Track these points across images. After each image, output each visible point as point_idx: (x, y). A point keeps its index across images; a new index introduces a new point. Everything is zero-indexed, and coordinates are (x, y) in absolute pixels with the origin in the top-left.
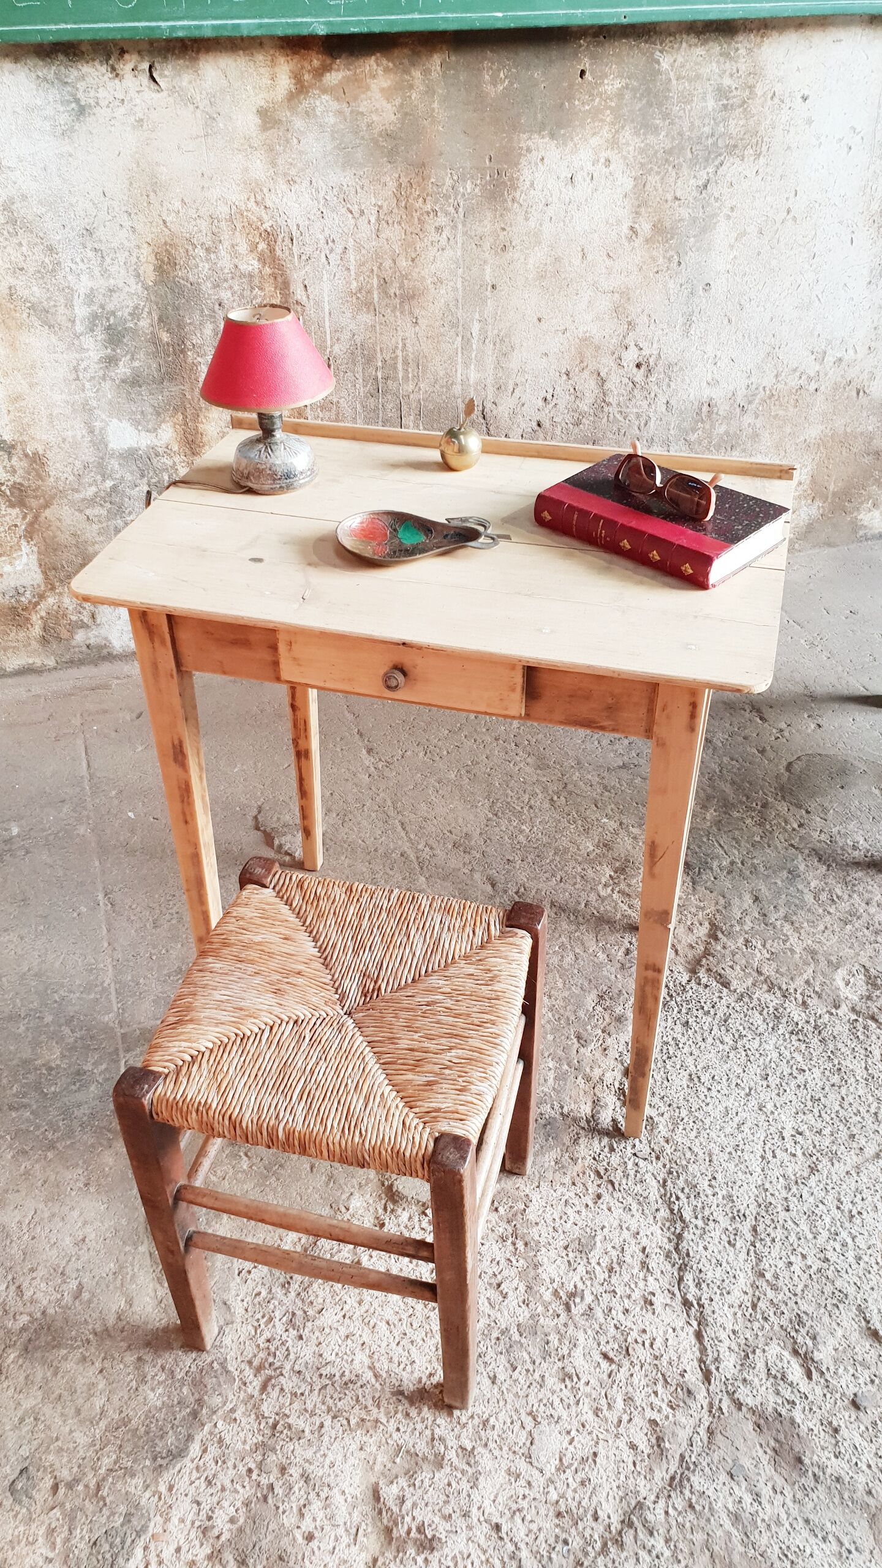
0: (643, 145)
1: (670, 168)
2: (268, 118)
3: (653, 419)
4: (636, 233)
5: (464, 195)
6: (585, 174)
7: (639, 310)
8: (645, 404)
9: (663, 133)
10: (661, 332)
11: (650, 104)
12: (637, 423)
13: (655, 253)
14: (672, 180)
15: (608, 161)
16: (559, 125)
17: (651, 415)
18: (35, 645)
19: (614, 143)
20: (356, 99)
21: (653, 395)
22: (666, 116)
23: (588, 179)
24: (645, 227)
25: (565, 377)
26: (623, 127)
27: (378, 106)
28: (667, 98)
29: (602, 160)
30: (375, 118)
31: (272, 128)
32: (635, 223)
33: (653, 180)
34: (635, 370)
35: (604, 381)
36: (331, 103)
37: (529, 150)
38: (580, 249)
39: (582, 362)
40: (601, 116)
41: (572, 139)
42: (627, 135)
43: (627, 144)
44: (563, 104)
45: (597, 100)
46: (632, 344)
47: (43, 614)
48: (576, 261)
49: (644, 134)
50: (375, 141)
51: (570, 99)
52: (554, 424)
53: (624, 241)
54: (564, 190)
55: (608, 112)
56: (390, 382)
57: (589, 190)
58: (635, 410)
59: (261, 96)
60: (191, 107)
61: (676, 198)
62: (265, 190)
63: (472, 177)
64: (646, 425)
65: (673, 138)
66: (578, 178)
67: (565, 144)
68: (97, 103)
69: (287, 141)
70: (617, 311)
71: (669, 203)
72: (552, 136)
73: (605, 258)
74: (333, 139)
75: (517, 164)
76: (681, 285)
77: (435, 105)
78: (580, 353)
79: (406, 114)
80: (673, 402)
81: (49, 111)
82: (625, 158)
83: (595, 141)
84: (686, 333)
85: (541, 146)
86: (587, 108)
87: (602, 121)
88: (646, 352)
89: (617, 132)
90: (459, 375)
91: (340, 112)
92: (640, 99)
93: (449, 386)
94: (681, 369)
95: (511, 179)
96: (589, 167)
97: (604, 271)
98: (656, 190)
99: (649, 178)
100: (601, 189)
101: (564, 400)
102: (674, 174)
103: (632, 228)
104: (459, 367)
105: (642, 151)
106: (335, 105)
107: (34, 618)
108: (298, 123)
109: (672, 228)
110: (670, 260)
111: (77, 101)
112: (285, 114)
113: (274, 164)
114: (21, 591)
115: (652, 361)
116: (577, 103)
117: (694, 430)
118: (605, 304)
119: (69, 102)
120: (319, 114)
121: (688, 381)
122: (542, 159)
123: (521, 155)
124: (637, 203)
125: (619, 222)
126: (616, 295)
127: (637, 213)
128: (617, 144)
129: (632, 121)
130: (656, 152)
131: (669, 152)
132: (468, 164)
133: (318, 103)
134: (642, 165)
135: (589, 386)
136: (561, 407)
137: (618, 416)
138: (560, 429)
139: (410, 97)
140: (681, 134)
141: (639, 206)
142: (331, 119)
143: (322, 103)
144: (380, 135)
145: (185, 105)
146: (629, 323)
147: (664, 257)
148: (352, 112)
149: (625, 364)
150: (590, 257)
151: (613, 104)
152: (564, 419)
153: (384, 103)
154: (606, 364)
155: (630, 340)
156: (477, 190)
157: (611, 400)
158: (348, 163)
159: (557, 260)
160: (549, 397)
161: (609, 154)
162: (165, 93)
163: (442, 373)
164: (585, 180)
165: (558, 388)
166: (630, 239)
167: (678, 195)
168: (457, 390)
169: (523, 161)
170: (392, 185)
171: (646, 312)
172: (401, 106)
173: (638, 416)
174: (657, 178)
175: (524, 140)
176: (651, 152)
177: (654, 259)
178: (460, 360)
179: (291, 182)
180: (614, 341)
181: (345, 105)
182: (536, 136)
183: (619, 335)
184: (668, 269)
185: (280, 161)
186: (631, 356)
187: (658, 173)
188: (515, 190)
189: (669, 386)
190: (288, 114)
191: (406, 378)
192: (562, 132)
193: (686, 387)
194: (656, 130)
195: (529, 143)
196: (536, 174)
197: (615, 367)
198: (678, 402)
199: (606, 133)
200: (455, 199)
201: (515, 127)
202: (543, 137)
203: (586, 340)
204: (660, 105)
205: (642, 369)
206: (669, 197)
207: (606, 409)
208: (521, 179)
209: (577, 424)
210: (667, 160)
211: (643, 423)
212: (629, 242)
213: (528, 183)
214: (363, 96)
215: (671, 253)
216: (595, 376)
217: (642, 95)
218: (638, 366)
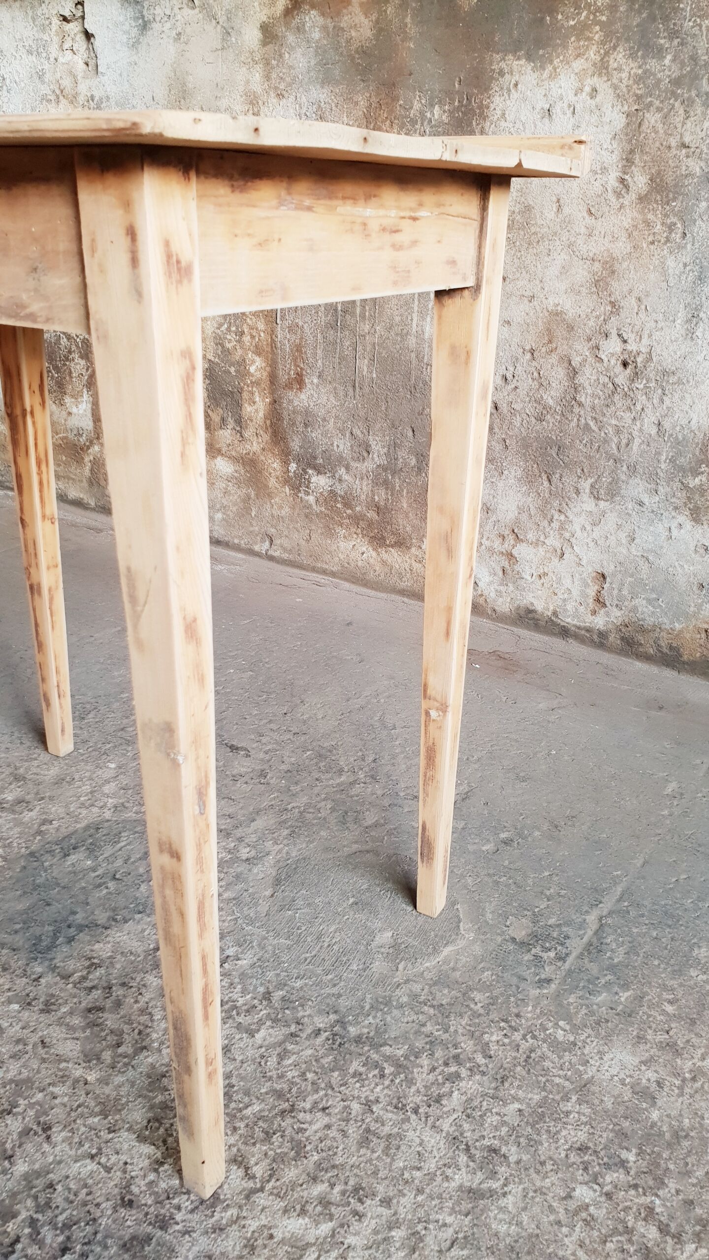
0: (640, 71)
1: (677, 104)
2: (268, 33)
3: (637, 441)
4: (627, 187)
5: (430, 120)
6: (565, 105)
7: (625, 289)
8: (628, 417)
9: (669, 57)
10: (653, 324)
11: (652, 18)
12: (616, 440)
13: (650, 216)
14: (678, 120)
15: (595, 90)
16: (540, 43)
17: (635, 433)
18: (85, 484)
19: (602, 68)
20: (338, 14)
21: (639, 407)
22: (673, 34)
23: (569, 113)
24: (640, 181)
25: (528, 356)
26: (615, 48)
27: (357, 21)
28: (676, 10)
29: (587, 89)
30: (353, 34)
31: (270, 42)
32: (625, 173)
33: (652, 118)
34: (619, 368)
35: (575, 373)
36: (318, 18)
37: (501, 73)
38: (554, 199)
39: (550, 342)
40: (588, 34)
41: (551, 62)
42: (619, 57)
43: (619, 69)
44: (542, 19)
45: (584, 14)
46: (614, 332)
47: (92, 458)
48: (550, 214)
49: (643, 57)
50: (353, 59)
51: (552, 12)
52: (513, 412)
53: (611, 196)
54: (539, 124)
55: (598, 28)
56: (348, 317)
57: (570, 126)
58: (614, 422)
59: (264, 12)
60: (214, 21)
61: (684, 146)
62: (260, 102)
63: (440, 102)
64: (627, 445)
65: (683, 64)
66: (556, 110)
67: (543, 68)
68: (154, 19)
69: (281, 56)
70: (599, 284)
71: (674, 151)
72: (529, 58)
73: (585, 214)
74: (317, 54)
75: (487, 89)
76: (685, 265)
77: (408, 20)
78: (549, 330)
79: (381, 29)
80: (667, 424)
81: (126, 27)
82: (615, 87)
83: (578, 65)
84: (690, 334)
85: (515, 68)
86: (572, 23)
87: (589, 39)
88: (632, 347)
89: (607, 53)
90: (414, 326)
91: (324, 28)
92: (639, 12)
93: (404, 336)
94: (679, 382)
95: (481, 107)
96: (571, 98)
97: (583, 230)
98: (656, 132)
99: (647, 115)
100: (583, 125)
101: (526, 384)
102: (681, 111)
103: (622, 181)
104: (415, 316)
105: (639, 79)
106: (320, 20)
107: (87, 459)
108: (291, 38)
109: (676, 186)
110: (671, 228)
111: (143, 17)
112: (281, 30)
113: (268, 78)
114: (81, 432)
115: (639, 360)
116: (560, 17)
117: (696, 473)
118: (581, 273)
119: (138, 18)
120: (307, 29)
121: (689, 401)
122: (516, 85)
123: (492, 78)
124: (628, 147)
125: (604, 170)
126: (597, 264)
127: (627, 160)
128: (607, 68)
129: (628, 40)
130: (659, 81)
131: (677, 82)
132: (437, 87)
133: (307, 19)
134: (639, 98)
135: (557, 375)
136: (522, 392)
137: (592, 424)
138: (519, 419)
139: (385, 11)
140: (694, 58)
141: (632, 152)
142: (316, 35)
143: (310, 18)
144: (357, 52)
145: (211, 20)
146: (613, 304)
147: (663, 224)
148: (334, 27)
149: (603, 357)
150: (566, 210)
151: (604, 18)
152: (524, 408)
153: (362, 18)
154: (580, 351)
155: (612, 326)
156: (444, 117)
157: (583, 400)
158: (326, 80)
159: (528, 208)
160: (509, 377)
161: (596, 81)
162: (197, 10)
163: (398, 319)
164: (564, 114)
165: (519, 368)
166: (619, 195)
167: (687, 140)
168: (412, 341)
169: (495, 87)
170: (363, 103)
171: (635, 294)
172: (377, 22)
173: (618, 431)
174: (658, 116)
175: (497, 62)
176: (651, 81)
177: (648, 223)
178: (416, 309)
179: (280, 96)
180: (591, 323)
181: (329, 20)
182: (511, 57)
183: (598, 317)
184: (668, 240)
185: (274, 75)
186: (612, 347)
187: (659, 110)
188: (484, 119)
189: (662, 401)
190: (284, 29)
191: (363, 316)
192: (541, 52)
193: (686, 408)
194: (660, 53)
195: (503, 65)
196: (508, 102)
197: (591, 359)
198: (674, 427)
199: (593, 54)
200: (422, 124)
201: (489, 46)
202: (519, 59)
203: (557, 315)
204: (666, 19)
205: (628, 370)
206: (673, 142)
207: (576, 410)
208: (492, 106)
209: (540, 419)
210: (673, 93)
211: (624, 441)
212: (618, 198)
213: (499, 112)
214: (345, 11)
215: (675, 220)
216: (566, 365)
217: (642, 6)
218: (625, 364)
